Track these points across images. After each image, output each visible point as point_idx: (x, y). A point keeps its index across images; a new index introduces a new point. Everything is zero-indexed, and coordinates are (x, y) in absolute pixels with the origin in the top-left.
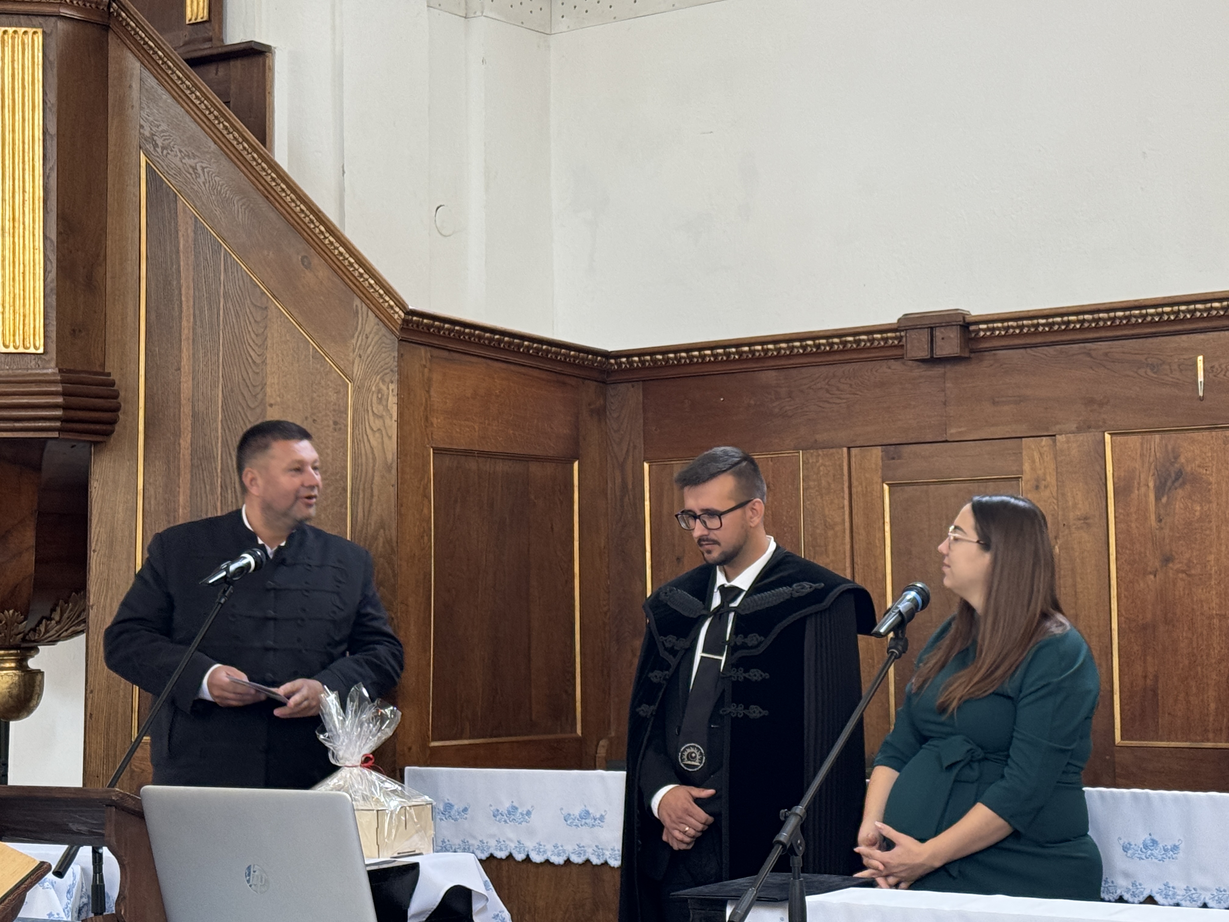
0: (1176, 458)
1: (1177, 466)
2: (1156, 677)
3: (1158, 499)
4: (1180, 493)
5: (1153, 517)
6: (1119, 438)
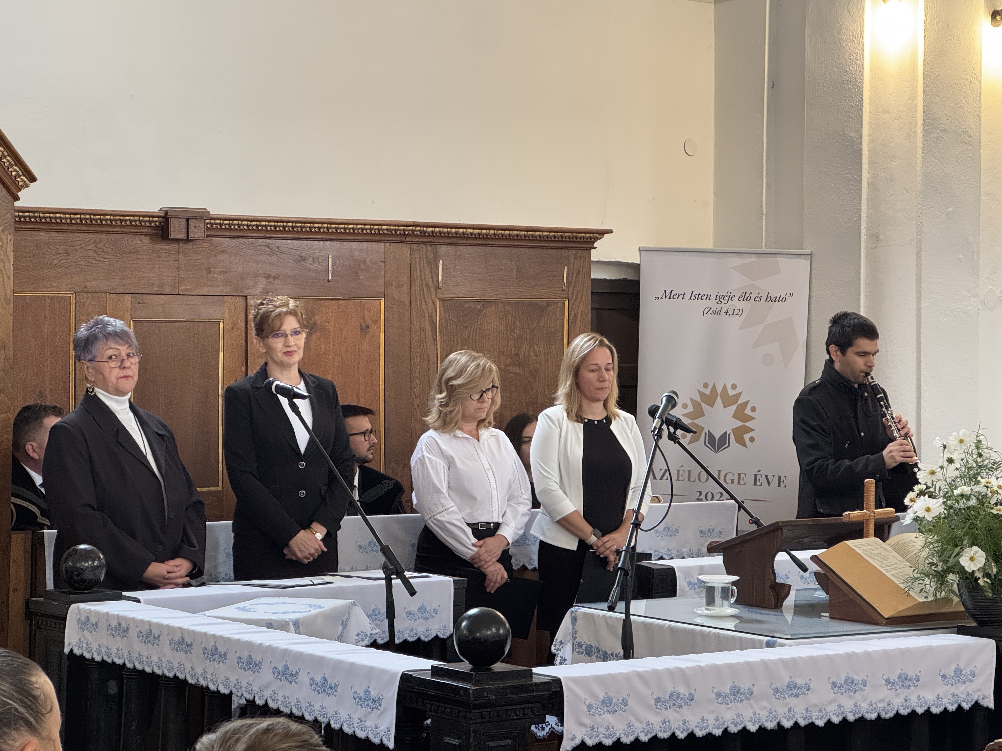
0: (313, 315)
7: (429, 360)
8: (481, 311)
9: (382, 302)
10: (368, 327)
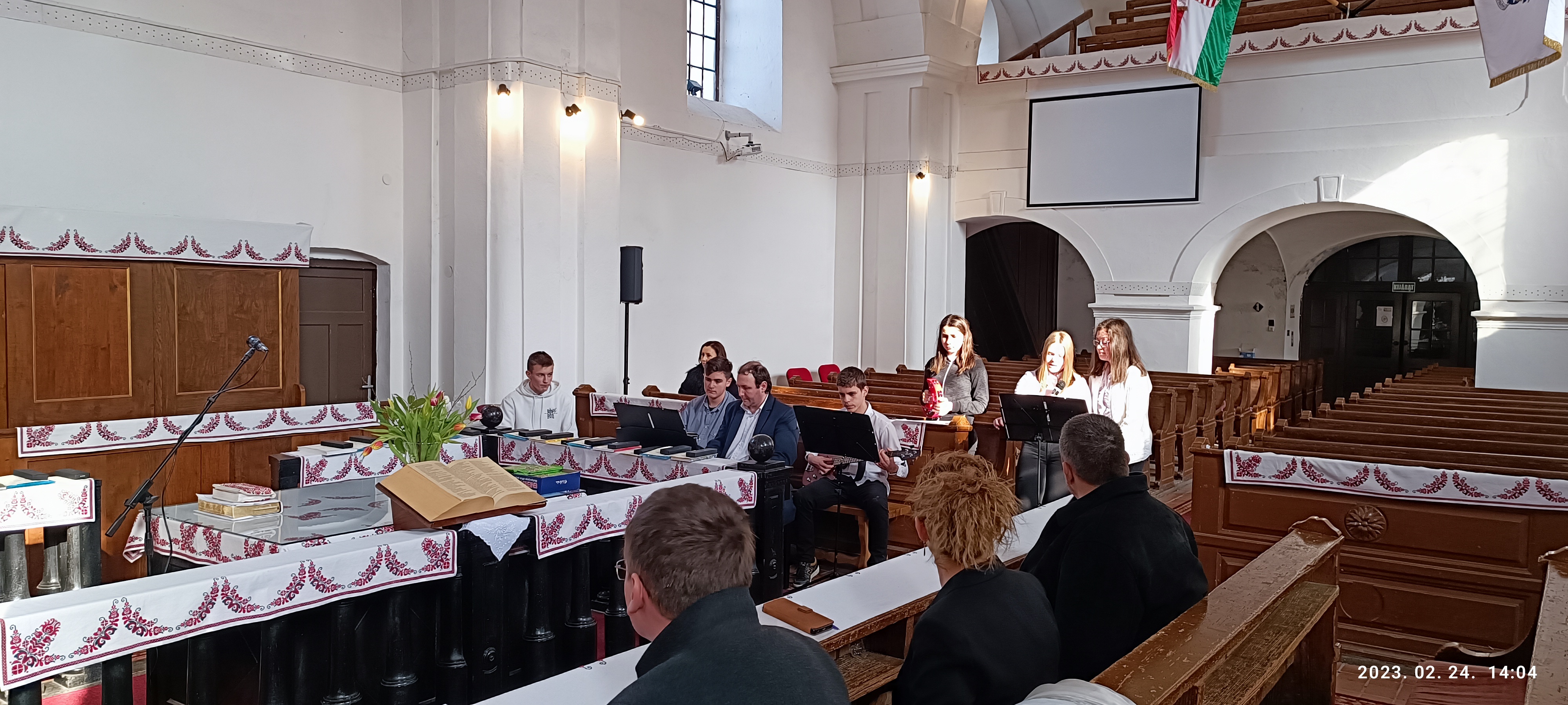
0: (67, 278)
1: (67, 282)
2: (54, 372)
3: (57, 296)
4: (67, 293)
5: (54, 304)
6: (37, 268)
7: (169, 310)
8: (212, 276)
9: (128, 270)
10: (116, 287)
